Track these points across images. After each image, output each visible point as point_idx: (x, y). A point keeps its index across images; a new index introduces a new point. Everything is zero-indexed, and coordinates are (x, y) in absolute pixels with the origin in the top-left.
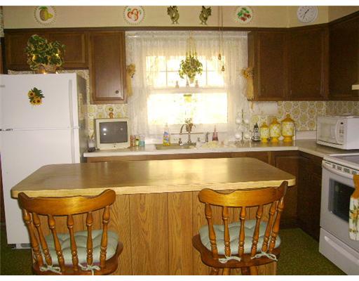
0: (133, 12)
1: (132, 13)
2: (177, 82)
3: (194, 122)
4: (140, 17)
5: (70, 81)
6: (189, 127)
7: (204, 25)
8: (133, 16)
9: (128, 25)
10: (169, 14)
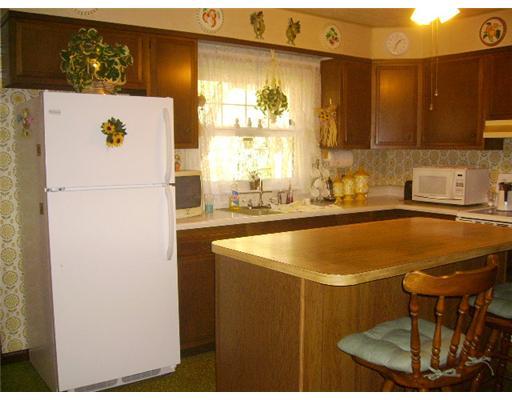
0: (210, 14)
1: (208, 15)
2: (237, 121)
3: (262, 177)
4: (219, 22)
5: (165, 110)
6: (255, 184)
7: (290, 45)
8: (210, 19)
9: (202, 32)
10: (252, 23)
